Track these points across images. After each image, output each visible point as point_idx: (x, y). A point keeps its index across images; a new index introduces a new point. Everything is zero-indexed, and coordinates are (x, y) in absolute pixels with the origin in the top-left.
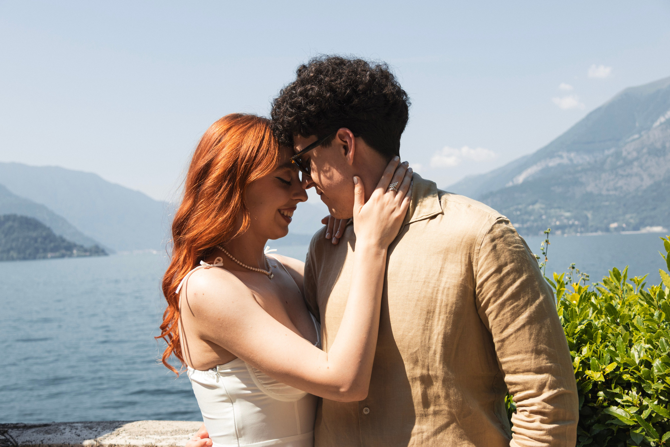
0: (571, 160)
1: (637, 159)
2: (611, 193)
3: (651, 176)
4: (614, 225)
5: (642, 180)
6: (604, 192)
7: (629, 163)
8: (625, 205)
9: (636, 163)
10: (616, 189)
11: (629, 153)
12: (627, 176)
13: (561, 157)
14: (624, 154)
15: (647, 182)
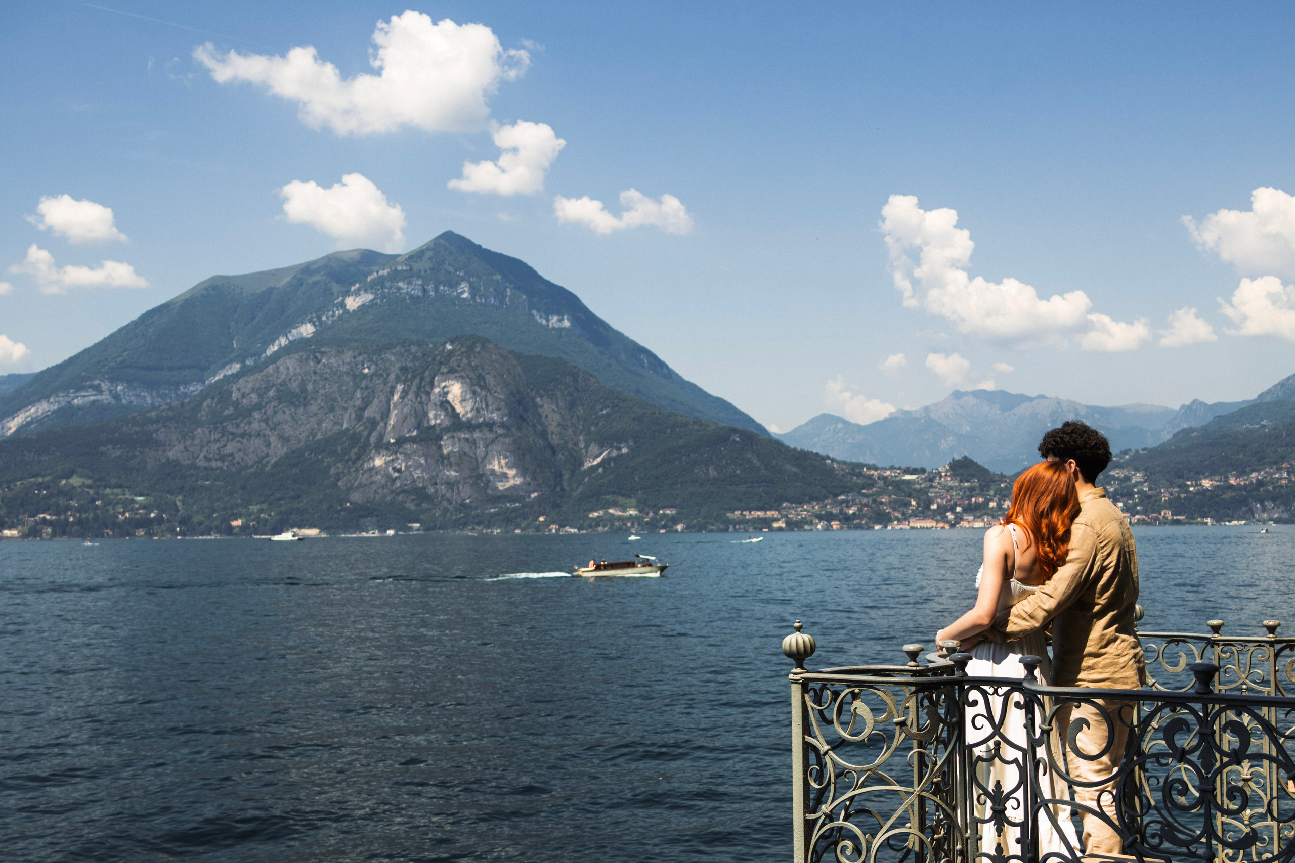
0: (116, 397)
1: (258, 407)
2: (214, 464)
3: (284, 439)
4: (237, 523)
5: (268, 445)
6: (201, 463)
7: (245, 413)
8: (243, 488)
9: (256, 415)
10: (222, 458)
11: (243, 396)
12: (243, 436)
13: (98, 390)
14: (235, 396)
15: (278, 450)
